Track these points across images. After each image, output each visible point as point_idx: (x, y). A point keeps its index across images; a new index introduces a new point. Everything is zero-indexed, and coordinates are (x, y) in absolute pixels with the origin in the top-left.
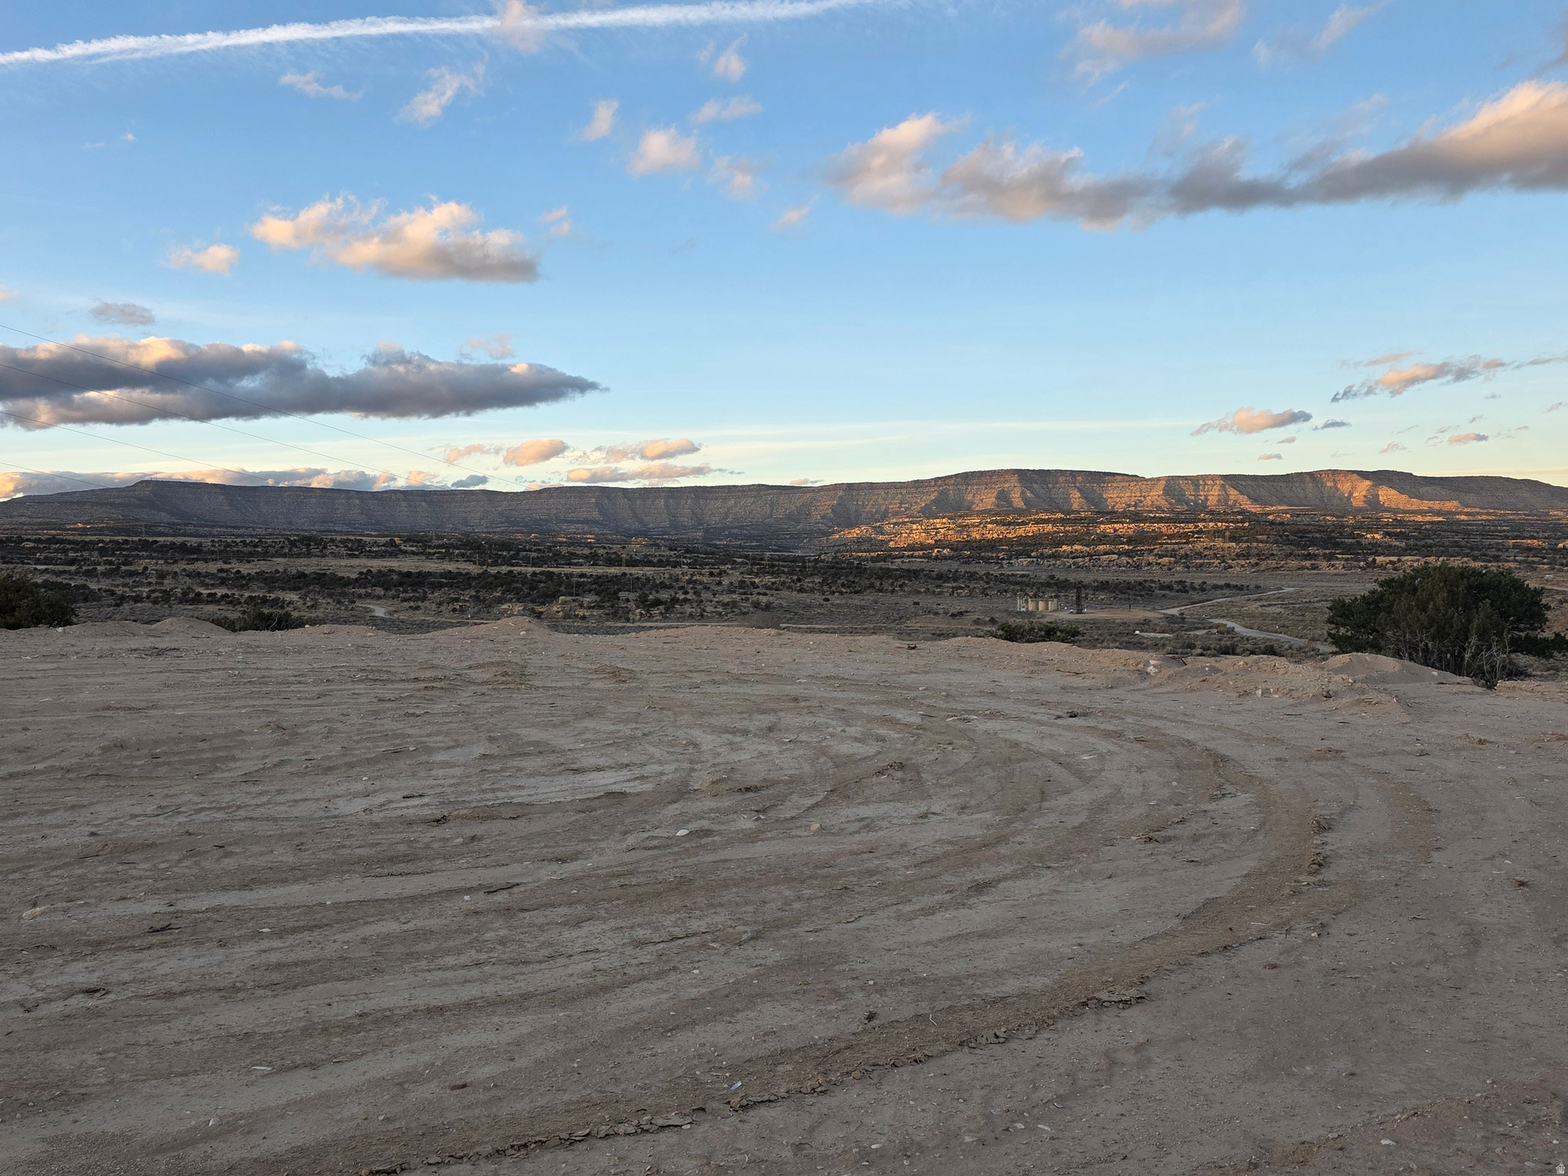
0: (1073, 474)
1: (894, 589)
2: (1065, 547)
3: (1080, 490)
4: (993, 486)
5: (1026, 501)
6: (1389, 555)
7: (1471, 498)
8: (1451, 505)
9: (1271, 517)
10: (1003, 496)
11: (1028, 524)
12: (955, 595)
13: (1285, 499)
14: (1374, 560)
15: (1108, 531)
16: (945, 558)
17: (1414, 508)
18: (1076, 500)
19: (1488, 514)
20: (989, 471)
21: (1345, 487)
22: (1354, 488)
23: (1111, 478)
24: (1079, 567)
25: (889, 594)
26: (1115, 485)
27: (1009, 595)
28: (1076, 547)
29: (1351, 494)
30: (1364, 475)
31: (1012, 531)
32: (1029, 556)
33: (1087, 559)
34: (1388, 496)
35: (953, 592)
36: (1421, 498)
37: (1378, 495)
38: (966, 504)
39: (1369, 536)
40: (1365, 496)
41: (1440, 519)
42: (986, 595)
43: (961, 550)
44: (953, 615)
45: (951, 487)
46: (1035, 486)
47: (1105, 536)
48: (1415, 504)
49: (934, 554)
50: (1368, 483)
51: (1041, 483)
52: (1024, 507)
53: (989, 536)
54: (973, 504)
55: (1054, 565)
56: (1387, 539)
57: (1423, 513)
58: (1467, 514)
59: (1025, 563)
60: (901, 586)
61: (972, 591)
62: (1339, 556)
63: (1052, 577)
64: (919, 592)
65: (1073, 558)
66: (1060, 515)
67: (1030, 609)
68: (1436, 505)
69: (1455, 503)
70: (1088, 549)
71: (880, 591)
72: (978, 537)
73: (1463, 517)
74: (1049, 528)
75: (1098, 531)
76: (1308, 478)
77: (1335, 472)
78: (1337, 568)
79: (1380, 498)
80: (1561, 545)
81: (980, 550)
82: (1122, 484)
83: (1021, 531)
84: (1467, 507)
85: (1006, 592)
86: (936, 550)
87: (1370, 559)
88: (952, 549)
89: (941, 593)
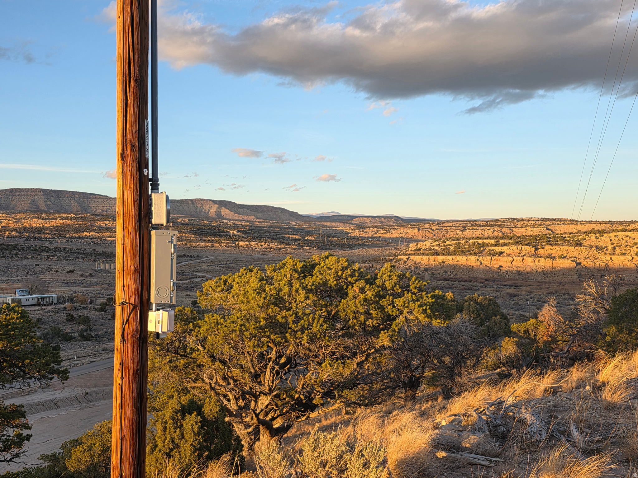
0: (73, 193)
1: (12, 256)
2: (85, 233)
3: (77, 202)
4: (28, 197)
5: (47, 206)
6: (245, 241)
7: (259, 215)
8: (251, 218)
9: (179, 221)
10: (34, 202)
11: (56, 219)
12: (50, 260)
13: (180, 211)
14: (238, 244)
15: (102, 225)
16: (14, 237)
17: (236, 218)
18: (75, 206)
19: (267, 222)
20: (25, 189)
21: (207, 207)
22: (211, 208)
23: (93, 196)
24: (95, 244)
25: (10, 259)
26: (96, 200)
27: (80, 260)
28: (92, 233)
29: (209, 210)
30: (215, 202)
31: (48, 223)
32: (65, 237)
33: (99, 240)
34: (225, 212)
35: (48, 258)
36: (239, 214)
37: (221, 212)
38: (12, 206)
39: (231, 232)
40: (215, 212)
41: (248, 224)
42: (67, 260)
43: (23, 233)
44: (68, 272)
45: (3, 196)
46: (52, 198)
47: (102, 227)
48: (237, 216)
49: (6, 235)
50: (217, 206)
51: (56, 197)
52: (46, 210)
53: (34, 225)
54: (16, 206)
55: (81, 242)
56: (239, 234)
57: (241, 221)
58: (259, 222)
59: (64, 241)
60: (16, 254)
61: (58, 257)
62: (223, 241)
63: (94, 250)
64: (28, 258)
65: (91, 239)
66: (73, 215)
67: (102, 268)
68: (246, 217)
69: (253, 217)
70: (98, 234)
71: (4, 257)
72: (27, 225)
73: (257, 223)
74: (69, 222)
75: (97, 225)
76: (190, 202)
77: (202, 200)
78: (222, 247)
79: (222, 213)
80: (306, 238)
81: (34, 233)
82: (99, 200)
83: (53, 223)
84: (258, 219)
85: (78, 258)
86: (7, 232)
87: (237, 243)
88: (17, 232)
89: (41, 259)
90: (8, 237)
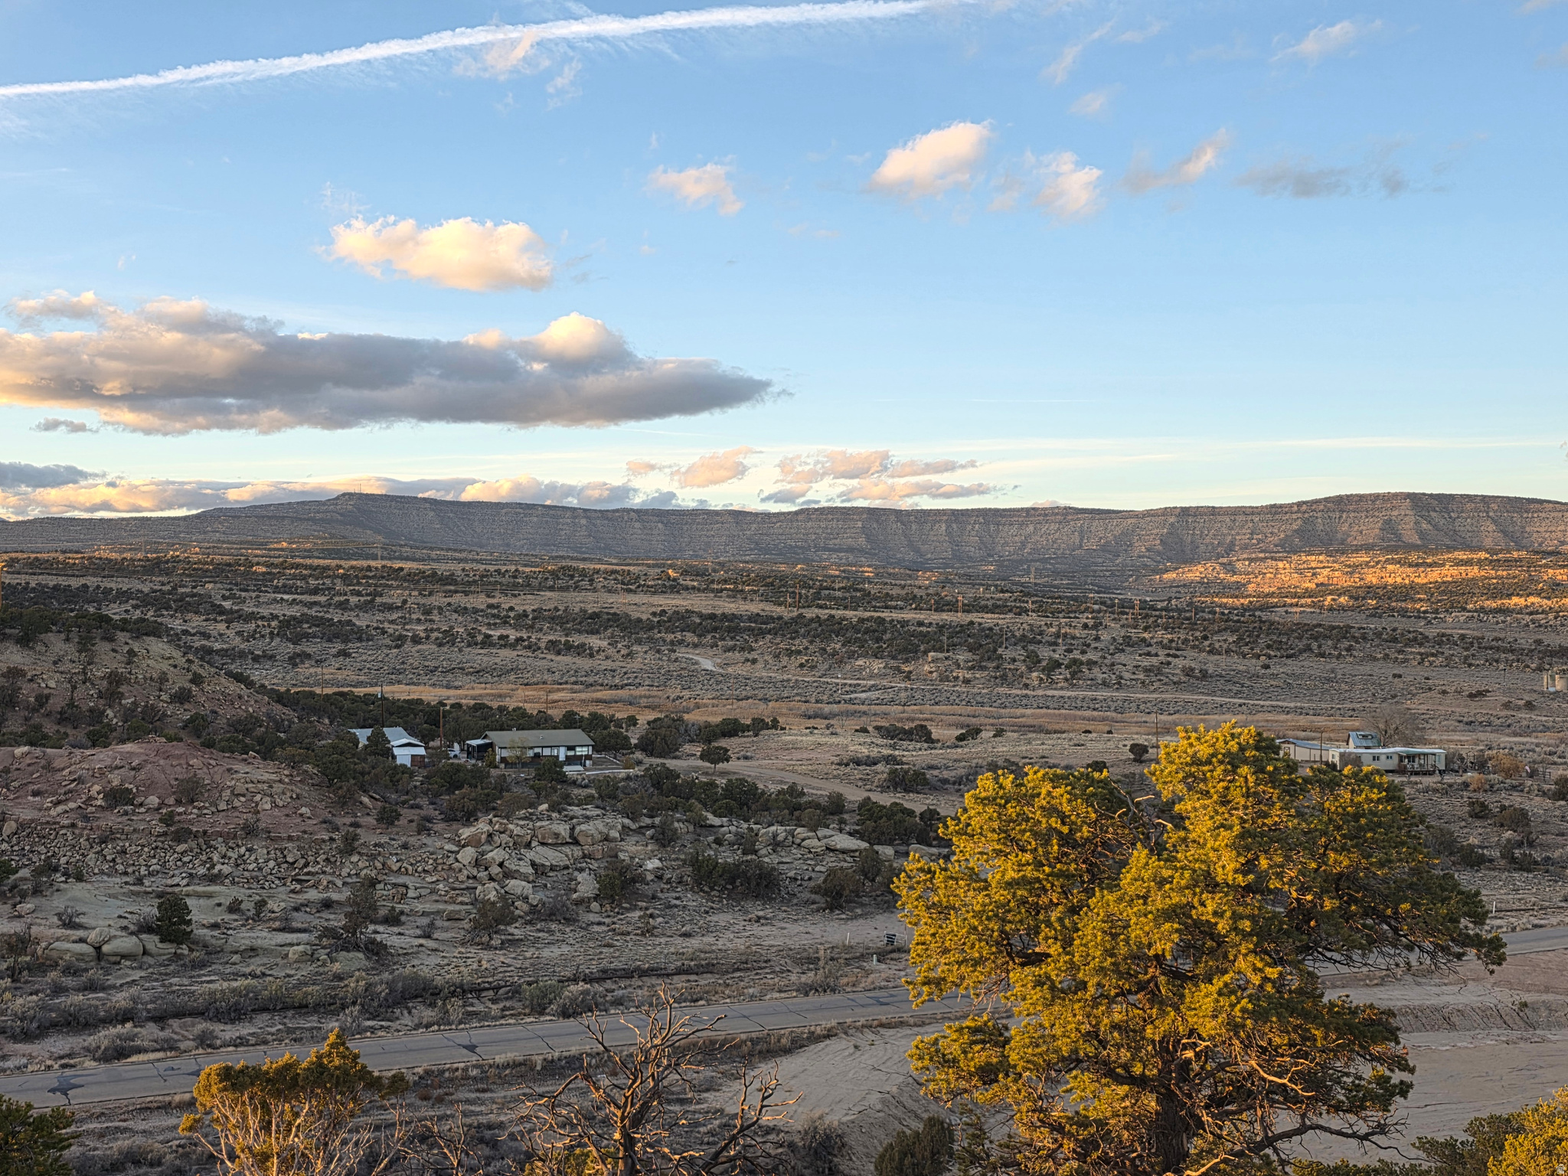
0: (1485, 500)
1: (1340, 654)
2: (1515, 600)
3: (1494, 521)
4: (1376, 514)
5: (1422, 535)
10: (1389, 526)
11: (1443, 565)
12: (1427, 664)
15: (1560, 577)
16: (1343, 609)
18: (1490, 535)
20: (1370, 495)
23: (1537, 506)
24: (1540, 626)
25: (1334, 660)
26: (1543, 515)
27: (1502, 667)
28: (1531, 599)
31: (1422, 575)
32: (1464, 609)
33: (1551, 616)
35: (1423, 660)
38: (1339, 536)
42: (1470, 665)
43: (1364, 598)
44: (1471, 696)
45: (1319, 514)
46: (1433, 514)
47: (1558, 585)
49: (1326, 603)
51: (1441, 511)
52: (1419, 542)
53: (1390, 581)
54: (1350, 536)
55: (1503, 622)
59: (1462, 619)
60: (1349, 649)
61: (1448, 658)
63: (1539, 642)
64: (1375, 659)
65: (1531, 613)
66: (1483, 555)
67: (1558, 688)
70: (1549, 603)
71: (1322, 655)
72: (1374, 581)
74: (1474, 572)
75: (1545, 578)
81: (1390, 598)
82: (1552, 514)
83: (1435, 574)
85: (1497, 661)
86: (1329, 598)
88: (1351, 597)
89: (1406, 660)
90: (1331, 609)
